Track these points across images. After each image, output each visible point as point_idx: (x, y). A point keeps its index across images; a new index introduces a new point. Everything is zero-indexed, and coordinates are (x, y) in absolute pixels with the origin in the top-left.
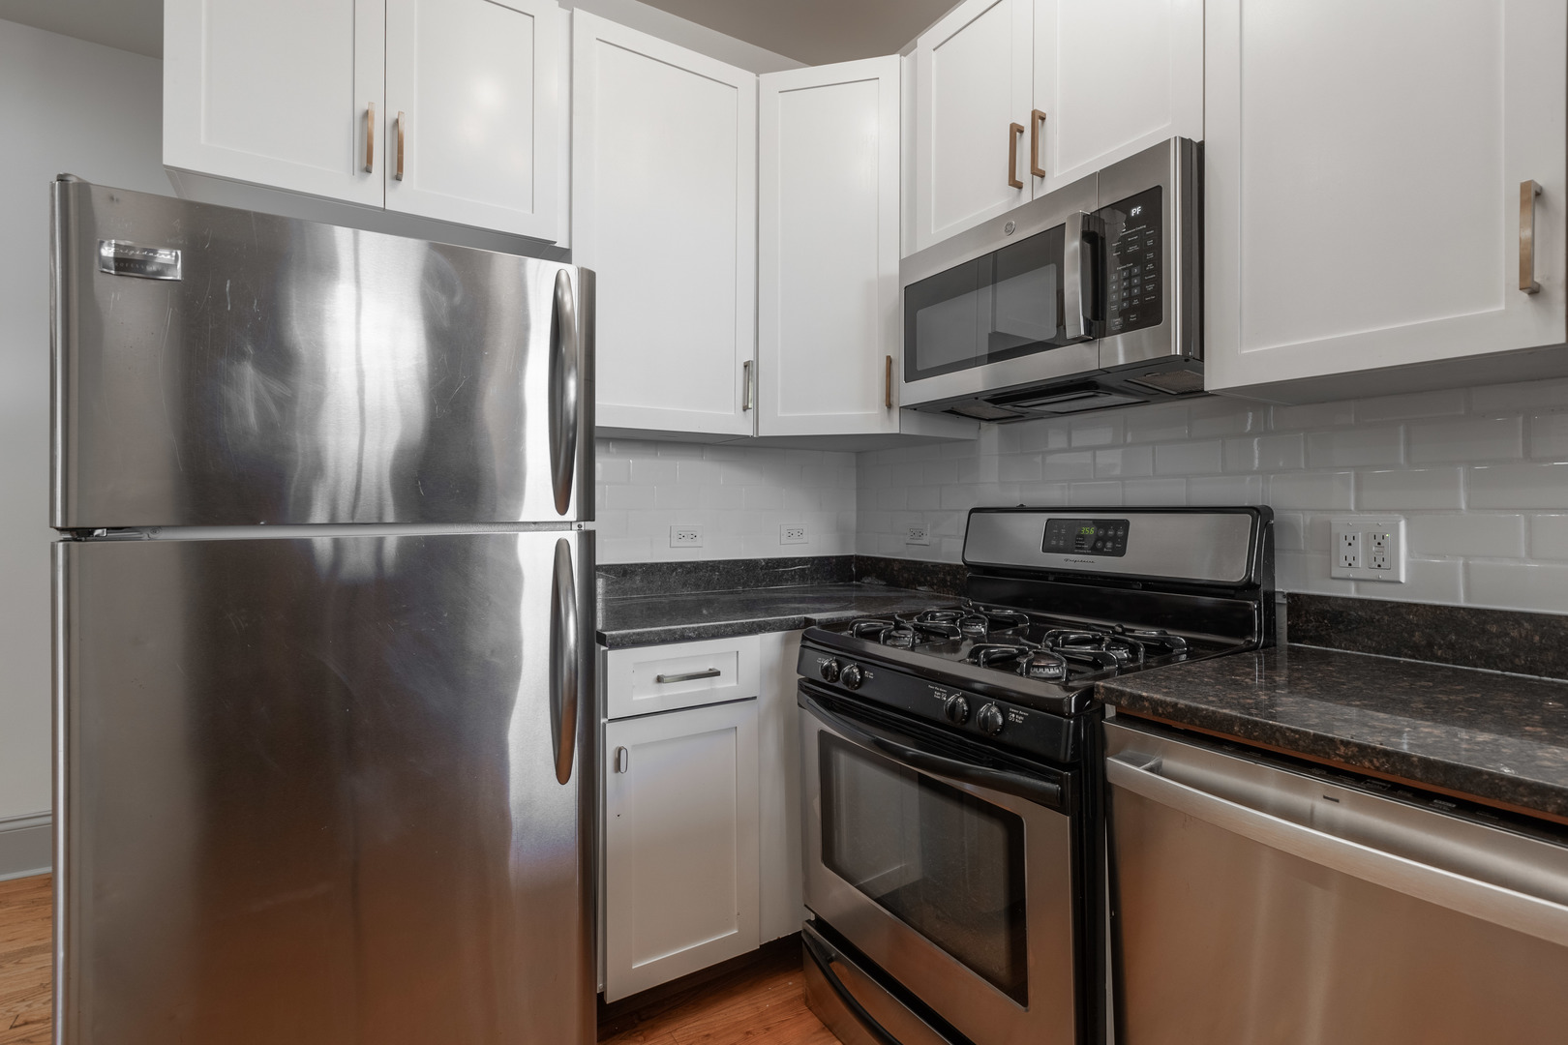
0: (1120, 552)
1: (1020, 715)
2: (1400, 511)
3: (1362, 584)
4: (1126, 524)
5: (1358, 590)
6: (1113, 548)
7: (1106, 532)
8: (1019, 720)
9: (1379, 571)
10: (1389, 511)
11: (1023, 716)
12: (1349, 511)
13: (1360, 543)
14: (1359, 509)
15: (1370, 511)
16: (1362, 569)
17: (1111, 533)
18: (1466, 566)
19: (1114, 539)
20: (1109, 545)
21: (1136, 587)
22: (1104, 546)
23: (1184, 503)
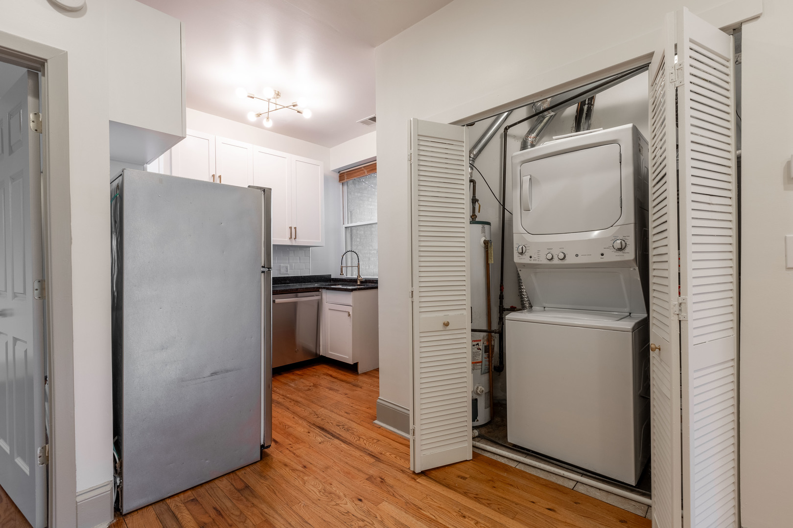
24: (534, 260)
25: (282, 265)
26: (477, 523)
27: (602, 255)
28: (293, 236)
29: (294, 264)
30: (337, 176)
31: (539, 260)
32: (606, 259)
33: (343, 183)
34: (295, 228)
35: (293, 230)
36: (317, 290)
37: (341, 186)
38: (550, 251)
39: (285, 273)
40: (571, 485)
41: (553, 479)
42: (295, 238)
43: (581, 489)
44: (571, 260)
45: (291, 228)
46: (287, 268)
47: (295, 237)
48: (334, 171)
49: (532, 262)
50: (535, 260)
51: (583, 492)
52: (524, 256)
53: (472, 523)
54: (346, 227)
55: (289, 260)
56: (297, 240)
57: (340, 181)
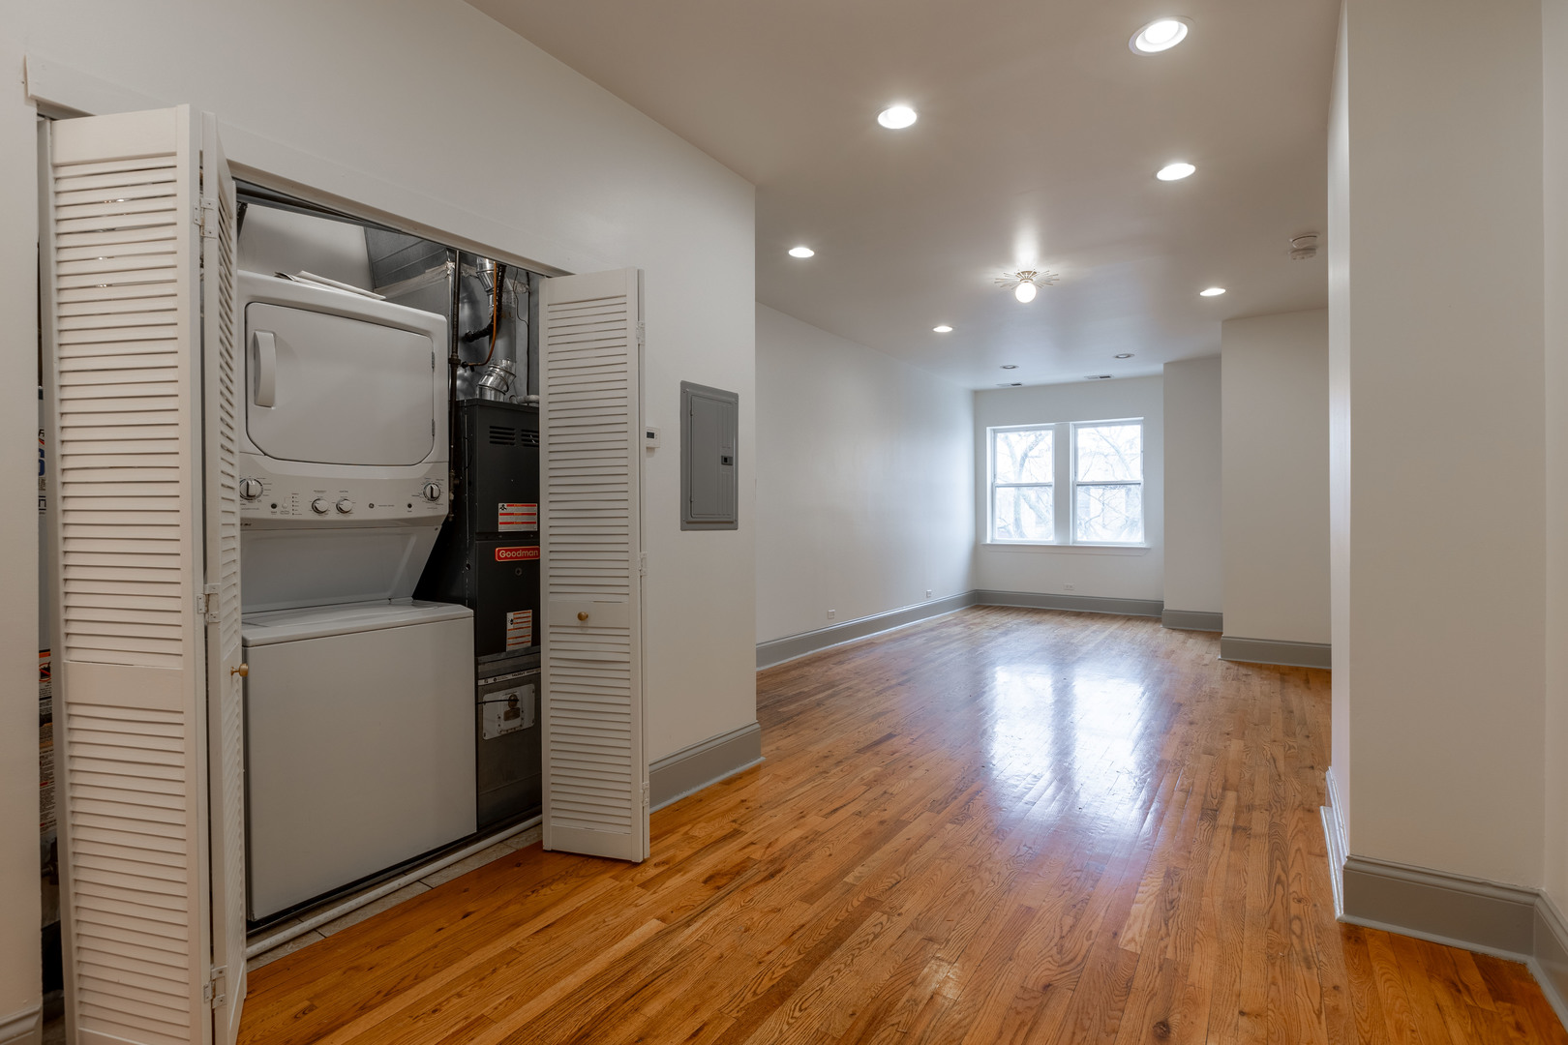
24: (282, 512)
26: (459, 995)
27: (410, 506)
31: (295, 512)
32: (414, 513)
38: (320, 495)
40: (420, 889)
41: (393, 901)
43: (435, 881)
44: (360, 513)
49: (278, 516)
50: (287, 513)
51: (441, 883)
52: (255, 504)
53: (455, 1001)
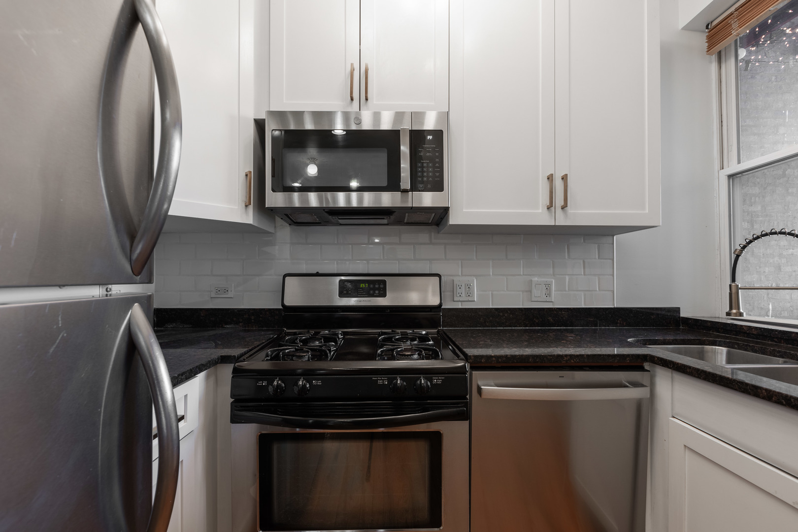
0: (384, 295)
1: (440, 379)
2: (474, 276)
3: (463, 303)
4: (384, 282)
5: (462, 305)
6: (379, 293)
7: (374, 286)
8: (440, 382)
9: (469, 297)
10: (471, 276)
11: (441, 379)
12: (459, 275)
13: (463, 287)
14: (462, 275)
15: (465, 276)
16: (464, 298)
17: (377, 286)
18: (492, 294)
19: (379, 289)
20: (377, 292)
21: (387, 311)
22: (374, 293)
23: (397, 272)
25: (535, 279)
28: (559, 201)
29: (567, 277)
30: (701, 40)
33: (719, 53)
34: (565, 178)
35: (559, 185)
36: (635, 364)
37: (714, 66)
39: (544, 298)
42: (564, 207)
45: (550, 178)
46: (548, 286)
47: (563, 203)
48: (688, 28)
54: (731, 177)
55: (553, 268)
56: (570, 210)
57: (710, 48)
